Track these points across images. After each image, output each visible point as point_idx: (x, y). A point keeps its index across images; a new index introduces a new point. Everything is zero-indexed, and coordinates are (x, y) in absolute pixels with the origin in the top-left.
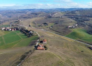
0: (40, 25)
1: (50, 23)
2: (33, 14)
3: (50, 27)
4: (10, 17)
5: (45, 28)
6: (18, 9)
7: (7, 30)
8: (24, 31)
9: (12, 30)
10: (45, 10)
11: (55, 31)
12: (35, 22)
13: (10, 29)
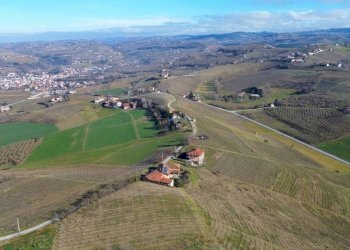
0: (230, 93)
1: (277, 87)
2: (223, 51)
3: (269, 105)
4: (147, 62)
5: (245, 105)
6: (180, 34)
7: (107, 105)
8: (156, 114)
9: (122, 107)
10: (279, 38)
11: (285, 122)
12: (218, 83)
13: (119, 104)
